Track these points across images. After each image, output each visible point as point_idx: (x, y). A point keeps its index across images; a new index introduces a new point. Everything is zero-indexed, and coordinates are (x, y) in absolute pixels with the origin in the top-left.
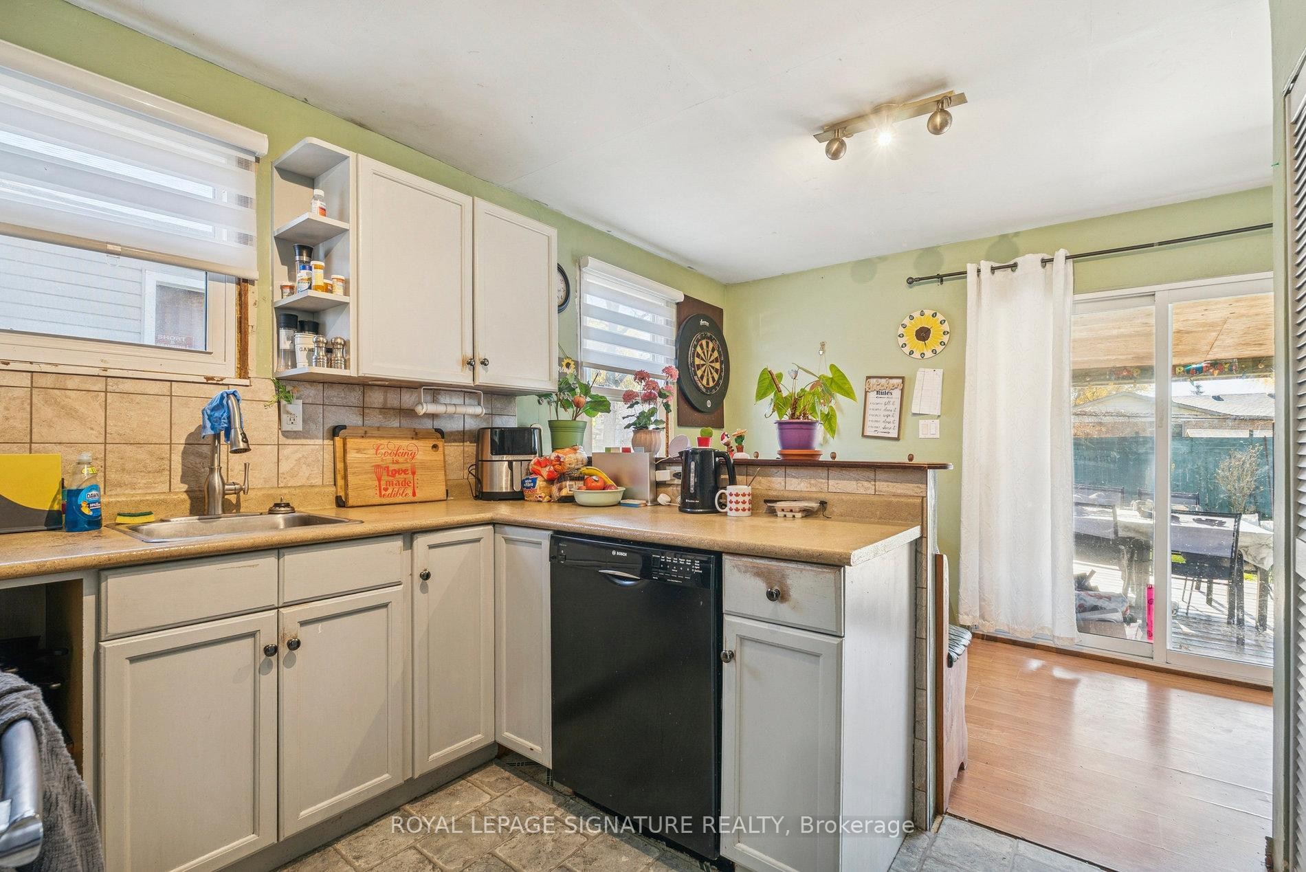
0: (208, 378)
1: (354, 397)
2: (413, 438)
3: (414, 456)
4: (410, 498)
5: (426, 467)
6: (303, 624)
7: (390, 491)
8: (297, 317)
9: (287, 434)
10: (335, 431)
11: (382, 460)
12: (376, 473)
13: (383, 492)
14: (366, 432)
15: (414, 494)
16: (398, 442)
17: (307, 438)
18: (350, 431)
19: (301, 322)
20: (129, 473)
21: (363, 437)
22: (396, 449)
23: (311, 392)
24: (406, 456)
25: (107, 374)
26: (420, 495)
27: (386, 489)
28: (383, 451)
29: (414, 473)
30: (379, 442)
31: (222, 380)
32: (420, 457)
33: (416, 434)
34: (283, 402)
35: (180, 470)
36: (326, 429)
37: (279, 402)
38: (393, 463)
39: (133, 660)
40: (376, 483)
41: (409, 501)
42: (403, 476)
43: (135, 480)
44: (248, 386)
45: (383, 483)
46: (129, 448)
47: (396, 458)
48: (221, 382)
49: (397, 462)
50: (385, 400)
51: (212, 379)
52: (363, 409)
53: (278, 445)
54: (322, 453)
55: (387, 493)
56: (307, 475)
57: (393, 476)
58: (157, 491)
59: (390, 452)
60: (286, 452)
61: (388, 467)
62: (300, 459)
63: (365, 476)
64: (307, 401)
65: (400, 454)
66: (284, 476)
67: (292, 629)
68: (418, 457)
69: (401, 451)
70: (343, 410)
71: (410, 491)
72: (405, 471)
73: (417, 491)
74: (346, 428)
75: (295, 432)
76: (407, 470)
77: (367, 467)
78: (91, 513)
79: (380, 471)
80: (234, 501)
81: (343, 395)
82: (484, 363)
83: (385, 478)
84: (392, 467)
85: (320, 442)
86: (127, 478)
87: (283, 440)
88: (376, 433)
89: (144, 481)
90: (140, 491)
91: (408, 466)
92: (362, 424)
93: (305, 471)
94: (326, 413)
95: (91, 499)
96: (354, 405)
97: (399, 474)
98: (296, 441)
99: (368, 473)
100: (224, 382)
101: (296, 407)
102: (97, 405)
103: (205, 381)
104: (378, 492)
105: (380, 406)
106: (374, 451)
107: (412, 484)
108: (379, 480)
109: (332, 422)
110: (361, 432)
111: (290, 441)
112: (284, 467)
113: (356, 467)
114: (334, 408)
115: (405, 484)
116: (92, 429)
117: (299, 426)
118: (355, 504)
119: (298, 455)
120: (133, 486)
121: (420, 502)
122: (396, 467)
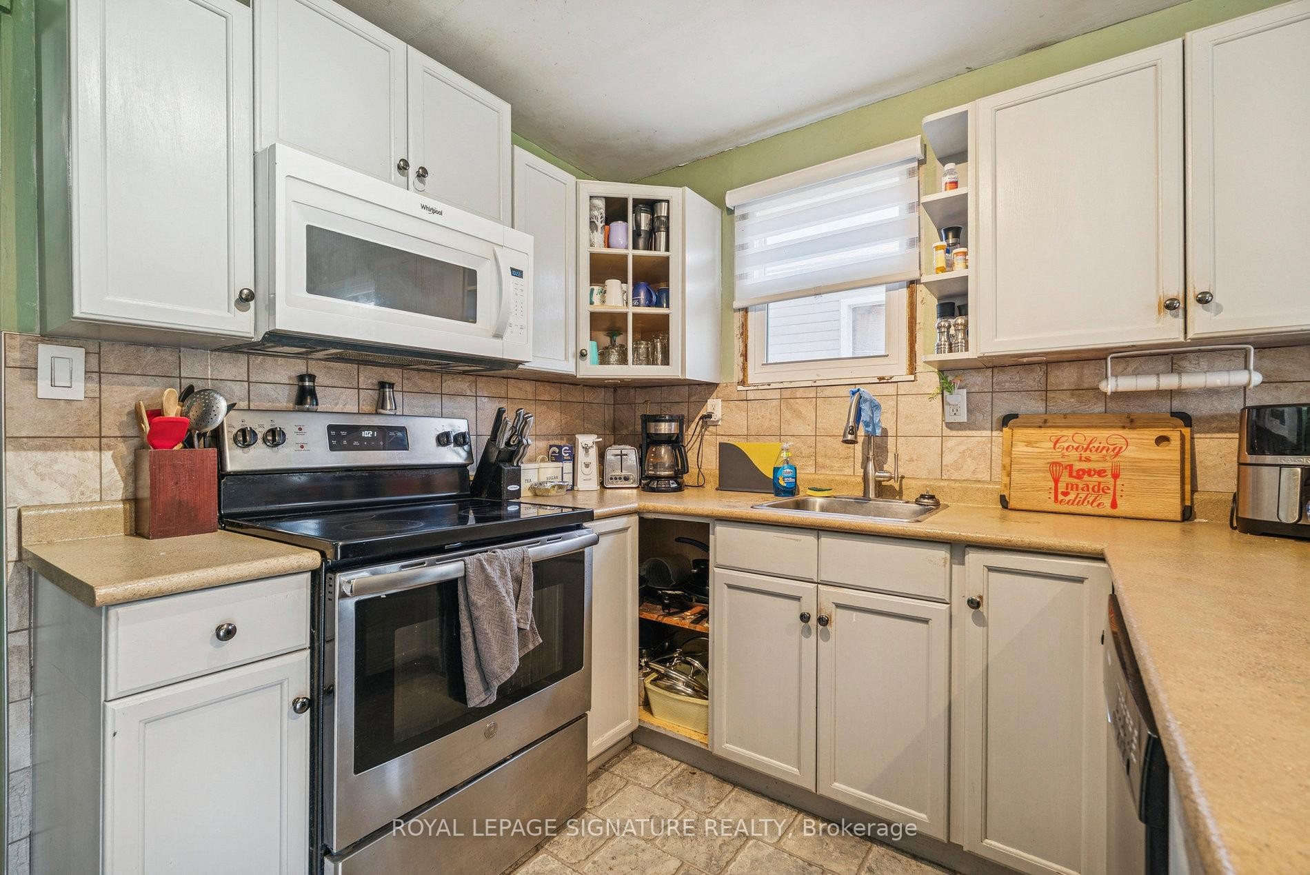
0: (880, 378)
1: (1033, 379)
2: (1124, 427)
3: (1118, 453)
4: (1108, 510)
5: (1140, 468)
6: (838, 606)
7: (1072, 496)
8: (954, 303)
9: (951, 426)
10: (1006, 420)
11: (1063, 456)
12: (1051, 472)
13: (1060, 497)
14: (1045, 421)
15: (1114, 505)
16: (1090, 433)
17: (973, 429)
18: (1022, 420)
19: (959, 307)
20: (829, 458)
21: (1040, 427)
22: (1088, 442)
23: (978, 380)
24: (1104, 452)
25: (818, 384)
26: (1124, 508)
27: (1065, 494)
28: (1066, 445)
29: (1116, 476)
30: (1058, 432)
31: (891, 378)
32: (1130, 453)
33: (1132, 421)
34: (946, 393)
35: (861, 458)
36: (995, 419)
37: (943, 394)
38: (1080, 460)
39: (730, 586)
40: (1052, 484)
41: (1104, 514)
42: (1096, 478)
43: (832, 464)
44: (914, 381)
45: (1062, 487)
46: (829, 439)
47: (1084, 455)
48: (890, 381)
49: (1088, 460)
50: (1080, 378)
51: (883, 378)
52: (1045, 392)
53: (942, 436)
54: (990, 446)
55: (1067, 498)
56: (972, 468)
57: (1079, 477)
58: (846, 473)
59: (1076, 445)
60: (950, 443)
61: (1071, 466)
62: (964, 452)
63: (1034, 475)
64: (973, 390)
65: (1094, 450)
66: (949, 468)
67: (828, 609)
68: (1125, 453)
69: (1096, 445)
70: (1017, 397)
71: (1107, 501)
72: (1100, 473)
73: (1119, 502)
74: (1017, 417)
75: (960, 423)
76: (1105, 471)
77: (1040, 463)
78: (785, 485)
79: (1056, 470)
80: (898, 489)
81: (1017, 379)
82: (1203, 300)
83: (1065, 479)
84: (1078, 466)
85: (988, 433)
86: (828, 462)
87: (947, 432)
88: (1062, 422)
89: (838, 465)
90: (835, 473)
91: (1107, 465)
92: (1043, 410)
93: (969, 465)
94: (995, 401)
95: (785, 475)
96: (1033, 389)
97: (1090, 475)
98: (961, 433)
99: (1040, 470)
100: (893, 380)
101: (959, 398)
102: (811, 408)
103: (878, 381)
104: (1052, 496)
105: (1072, 387)
106: (1052, 445)
107: (1111, 492)
108: (1056, 481)
109: (1002, 410)
110: (1039, 421)
111: (954, 433)
112: (948, 459)
113: (1024, 463)
114: (1005, 395)
115: (1100, 489)
116: (809, 425)
117: (963, 417)
118: (1018, 507)
119: (962, 448)
120: (831, 468)
121: (1125, 518)
122: (1085, 466)
